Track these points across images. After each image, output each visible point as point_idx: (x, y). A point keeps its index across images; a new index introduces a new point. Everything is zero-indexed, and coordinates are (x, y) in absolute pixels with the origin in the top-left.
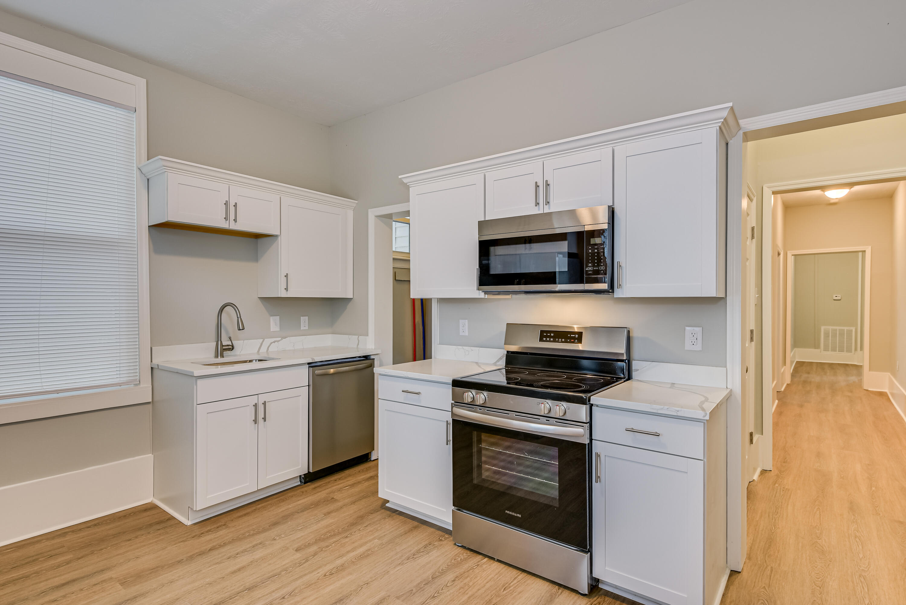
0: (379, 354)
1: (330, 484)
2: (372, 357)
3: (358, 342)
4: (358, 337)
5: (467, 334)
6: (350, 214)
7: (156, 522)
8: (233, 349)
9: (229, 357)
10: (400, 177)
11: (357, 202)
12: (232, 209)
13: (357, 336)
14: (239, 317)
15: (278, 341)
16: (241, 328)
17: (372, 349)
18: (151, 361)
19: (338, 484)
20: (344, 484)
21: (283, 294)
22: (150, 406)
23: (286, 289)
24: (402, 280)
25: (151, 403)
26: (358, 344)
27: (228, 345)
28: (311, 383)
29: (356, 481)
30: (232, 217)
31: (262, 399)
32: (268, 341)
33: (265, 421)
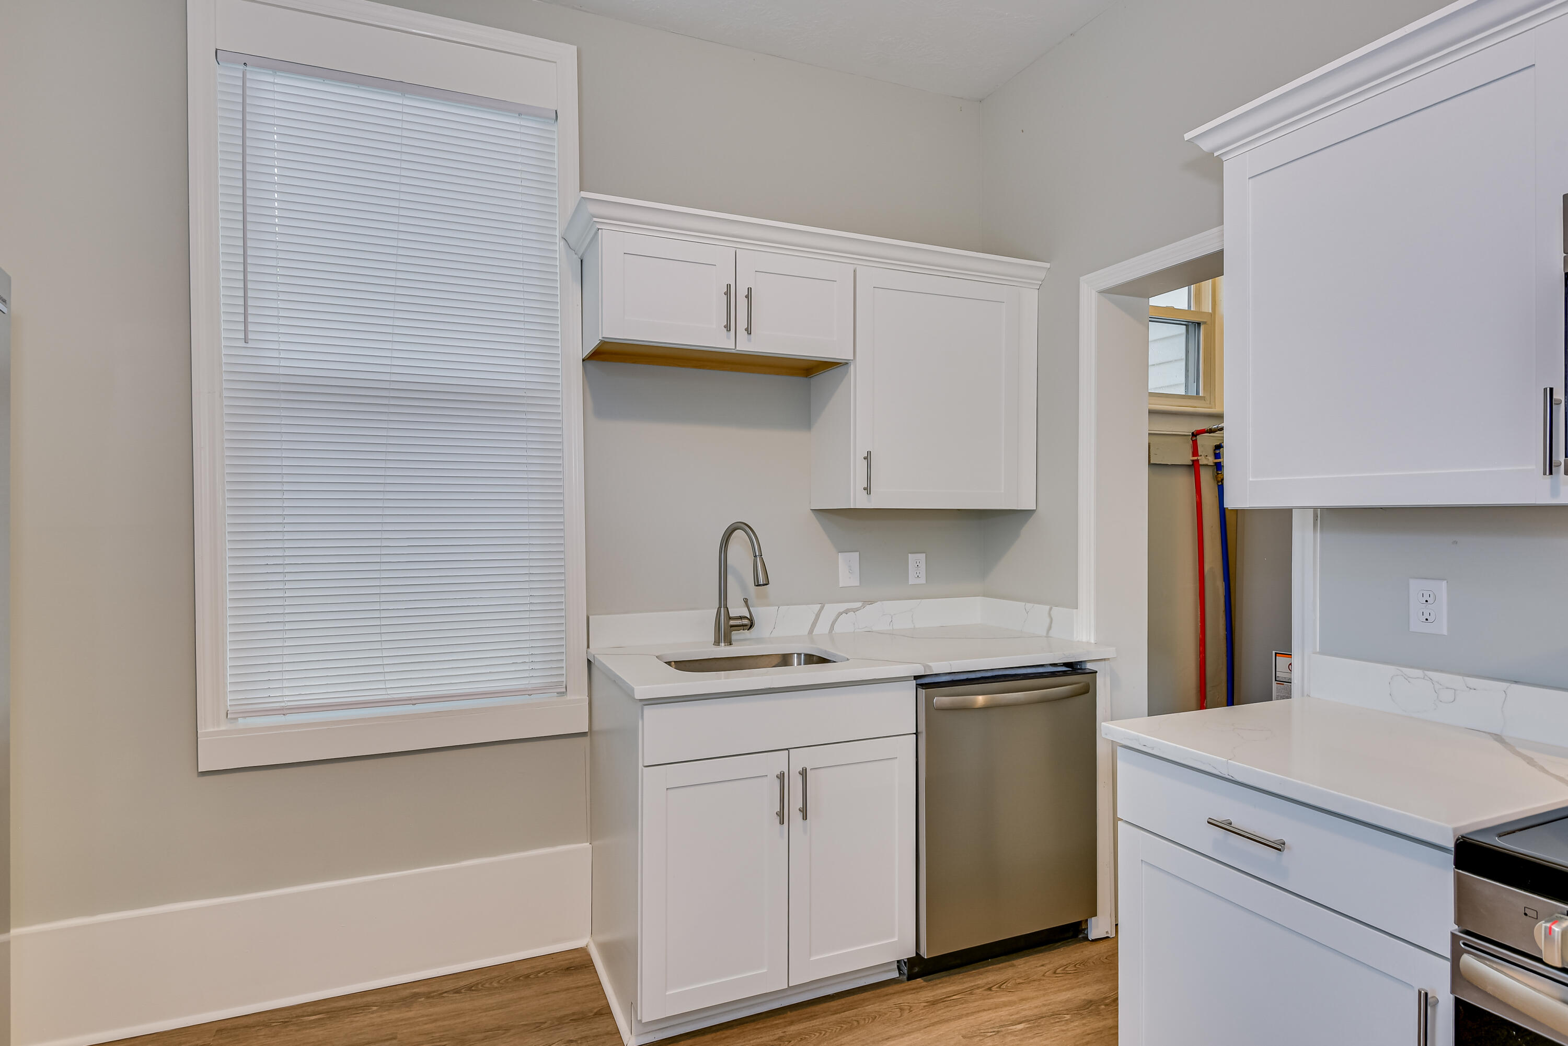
0: (1108, 659)
1: (973, 997)
2: (1089, 666)
3: (1048, 620)
4: (1051, 609)
5: (1442, 627)
6: (1031, 298)
7: (574, 1014)
8: (751, 626)
9: (741, 646)
10: (1187, 136)
11: (1048, 265)
12: (742, 303)
13: (1048, 607)
14: (757, 554)
15: (855, 610)
16: (762, 582)
17: (1088, 643)
18: (588, 647)
19: (997, 1007)
20: (1013, 1009)
21: (860, 501)
22: (586, 740)
23: (868, 489)
24: (1168, 465)
25: (589, 734)
26: (1050, 628)
27: (741, 618)
28: (922, 728)
29: (1044, 1009)
30: (742, 324)
31: (800, 760)
32: (831, 610)
33: (805, 817)
